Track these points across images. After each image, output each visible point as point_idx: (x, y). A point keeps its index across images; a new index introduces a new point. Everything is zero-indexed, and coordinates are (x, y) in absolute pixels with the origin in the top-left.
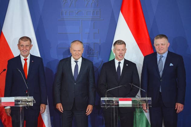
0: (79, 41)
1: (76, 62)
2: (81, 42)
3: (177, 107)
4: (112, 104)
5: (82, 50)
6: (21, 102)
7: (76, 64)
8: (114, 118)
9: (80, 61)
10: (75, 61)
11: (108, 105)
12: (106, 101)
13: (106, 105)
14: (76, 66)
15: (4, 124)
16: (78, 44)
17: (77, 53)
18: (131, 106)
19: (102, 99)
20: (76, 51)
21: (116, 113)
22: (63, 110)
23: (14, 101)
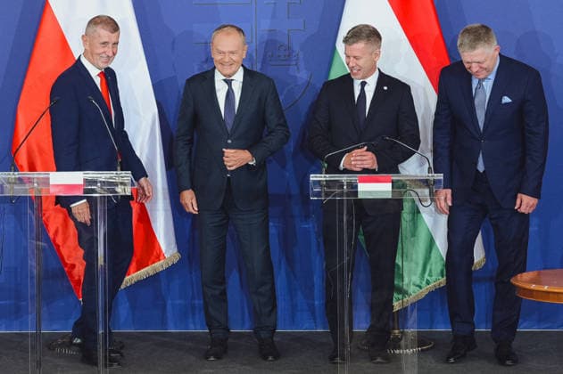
0: (232, 26)
1: (229, 82)
2: (239, 30)
3: (521, 205)
4: (337, 191)
5: (240, 52)
6: (99, 184)
7: (227, 87)
8: (345, 227)
9: (238, 78)
10: (225, 80)
11: (327, 194)
12: (325, 183)
13: (323, 194)
14: (230, 94)
15: (54, 241)
16: (228, 34)
17: (227, 60)
18: (390, 197)
19: (313, 177)
20: (224, 53)
21: (350, 214)
22: (196, 209)
23: (82, 183)
